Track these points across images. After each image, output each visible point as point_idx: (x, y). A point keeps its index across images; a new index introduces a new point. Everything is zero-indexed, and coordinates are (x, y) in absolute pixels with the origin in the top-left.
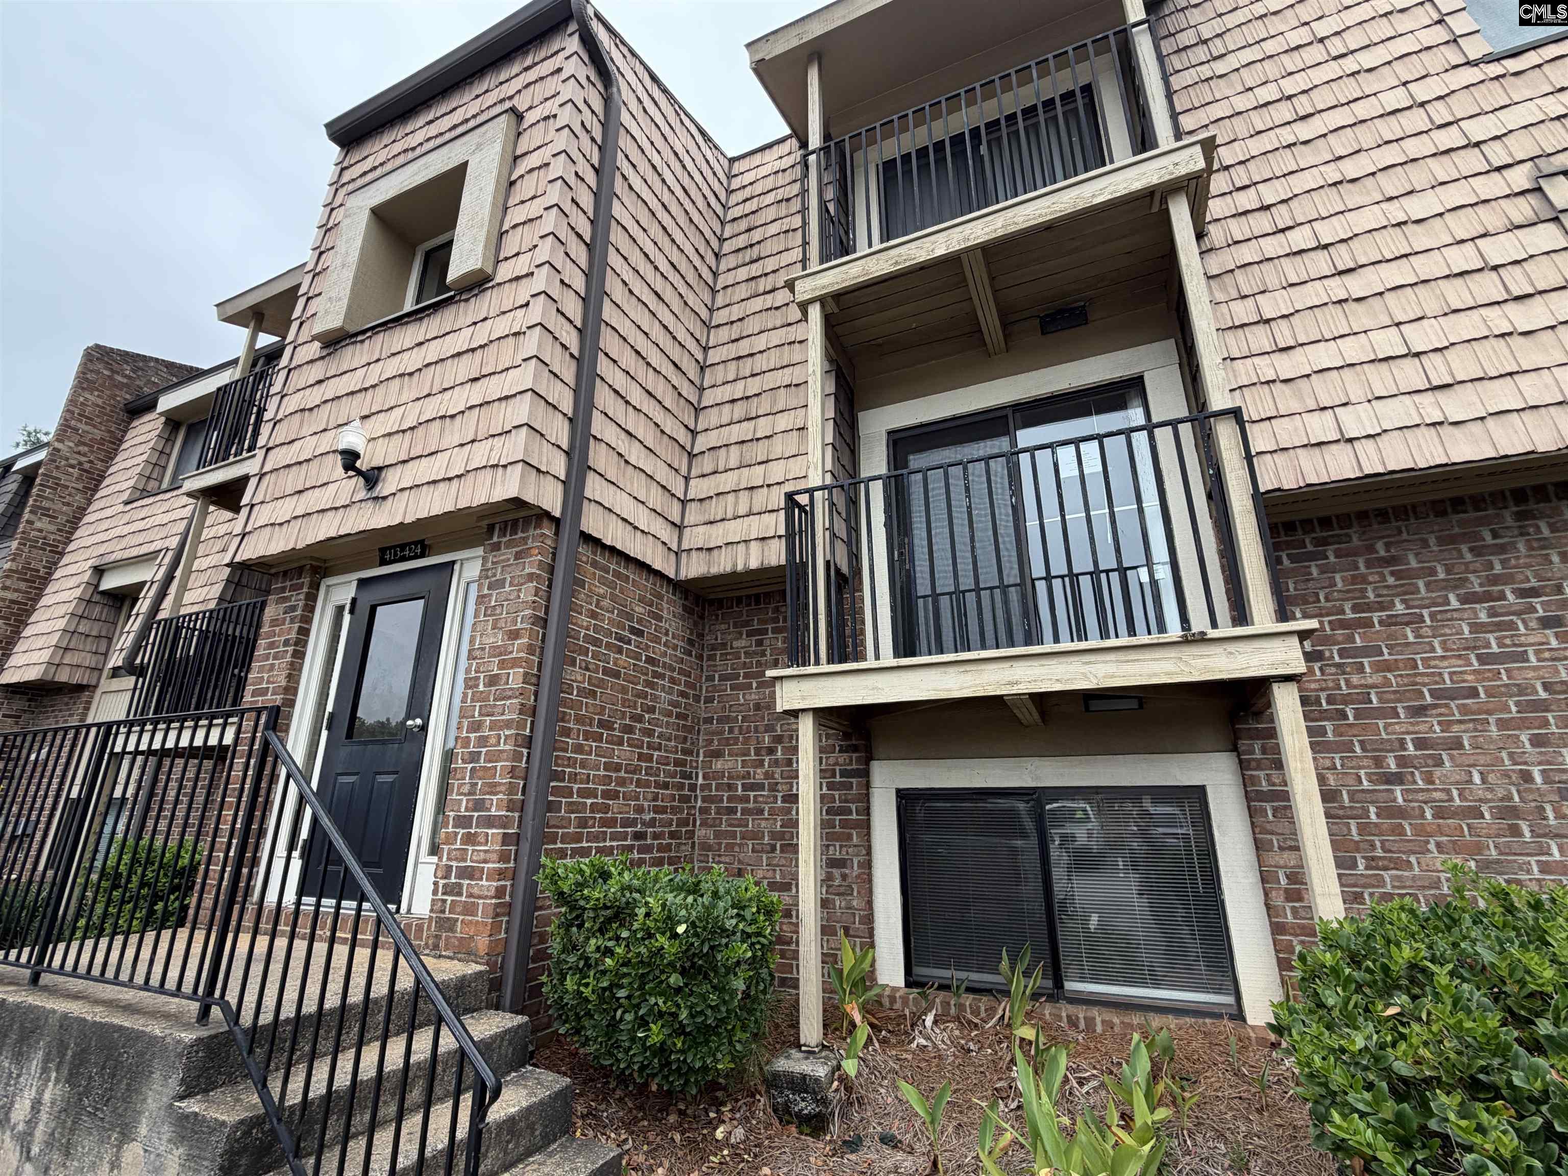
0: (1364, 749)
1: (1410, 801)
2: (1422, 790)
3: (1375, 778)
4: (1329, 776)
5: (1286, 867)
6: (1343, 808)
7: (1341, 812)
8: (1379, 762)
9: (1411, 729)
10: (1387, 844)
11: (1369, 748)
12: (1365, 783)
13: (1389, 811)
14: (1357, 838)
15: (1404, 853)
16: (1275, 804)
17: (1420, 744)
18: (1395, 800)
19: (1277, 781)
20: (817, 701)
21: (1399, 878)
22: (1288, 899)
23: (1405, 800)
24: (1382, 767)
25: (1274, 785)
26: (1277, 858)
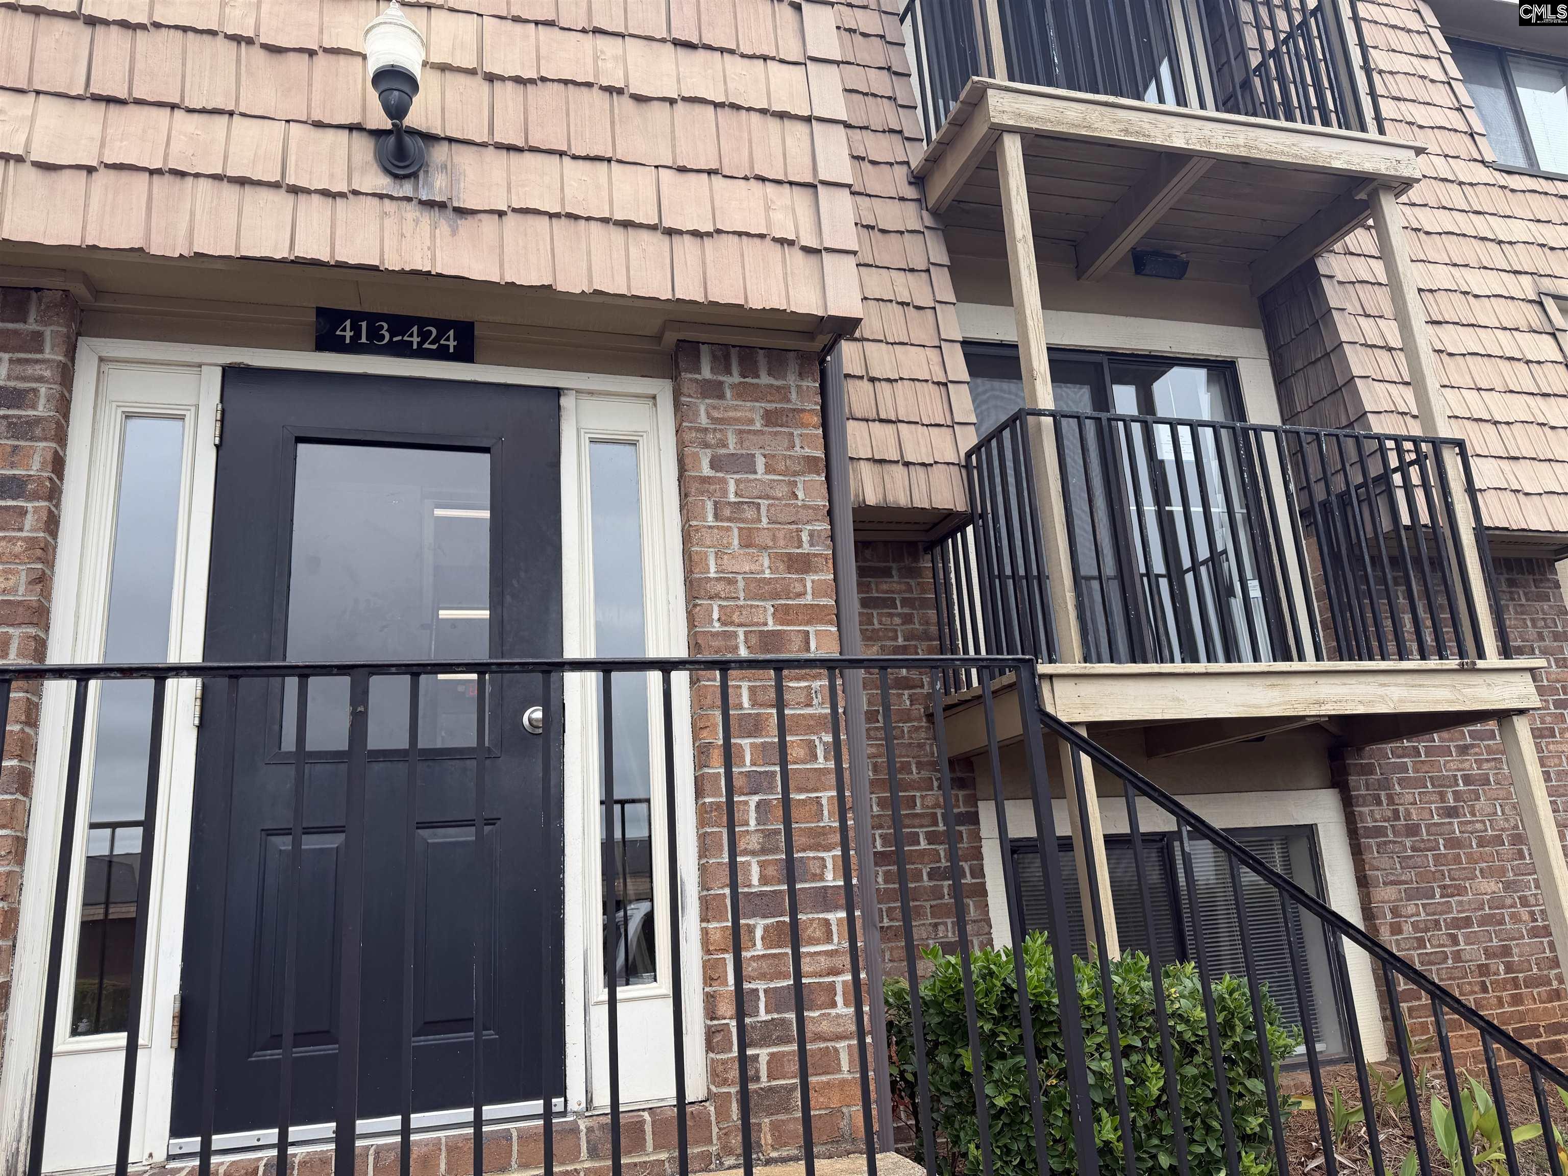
0: (1433, 785)
1: (1463, 832)
2: (1470, 822)
3: (1441, 812)
4: (1412, 810)
5: (1389, 902)
6: (1423, 841)
7: (1422, 845)
8: (1442, 797)
9: (1460, 766)
10: (1452, 872)
11: (1436, 783)
12: (1436, 817)
13: (1453, 843)
14: (1433, 869)
15: (1463, 880)
16: (1377, 840)
17: (1467, 780)
18: (1454, 832)
19: (1378, 817)
20: (1101, 711)
21: (1461, 902)
22: (1393, 933)
23: (1460, 832)
24: (1445, 802)
25: (1376, 821)
26: (1383, 894)
